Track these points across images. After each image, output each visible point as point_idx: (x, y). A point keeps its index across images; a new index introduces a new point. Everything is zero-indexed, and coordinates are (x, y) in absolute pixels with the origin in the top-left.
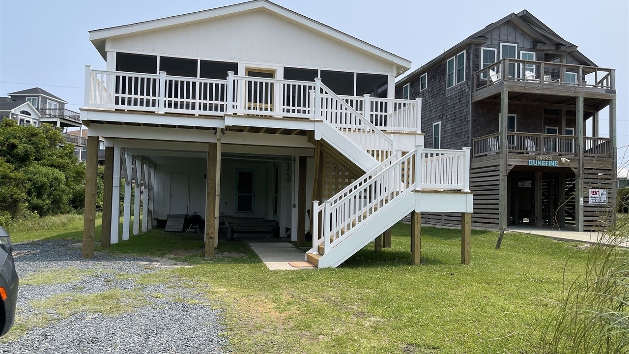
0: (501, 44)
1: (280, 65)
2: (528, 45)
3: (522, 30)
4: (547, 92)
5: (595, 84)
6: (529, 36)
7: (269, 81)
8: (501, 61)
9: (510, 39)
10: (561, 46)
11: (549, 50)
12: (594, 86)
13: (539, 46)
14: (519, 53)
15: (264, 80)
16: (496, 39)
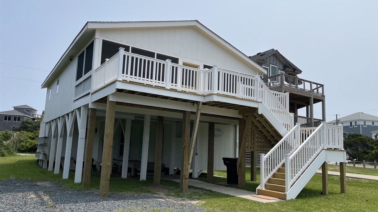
0: (271, 65)
1: (202, 63)
2: (282, 67)
3: (279, 59)
4: (299, 94)
5: (310, 90)
6: (282, 63)
7: (195, 70)
8: (279, 75)
9: (275, 63)
10: (296, 70)
11: (290, 71)
12: (309, 91)
13: (287, 69)
14: (278, 71)
15: (192, 69)
16: (268, 62)
